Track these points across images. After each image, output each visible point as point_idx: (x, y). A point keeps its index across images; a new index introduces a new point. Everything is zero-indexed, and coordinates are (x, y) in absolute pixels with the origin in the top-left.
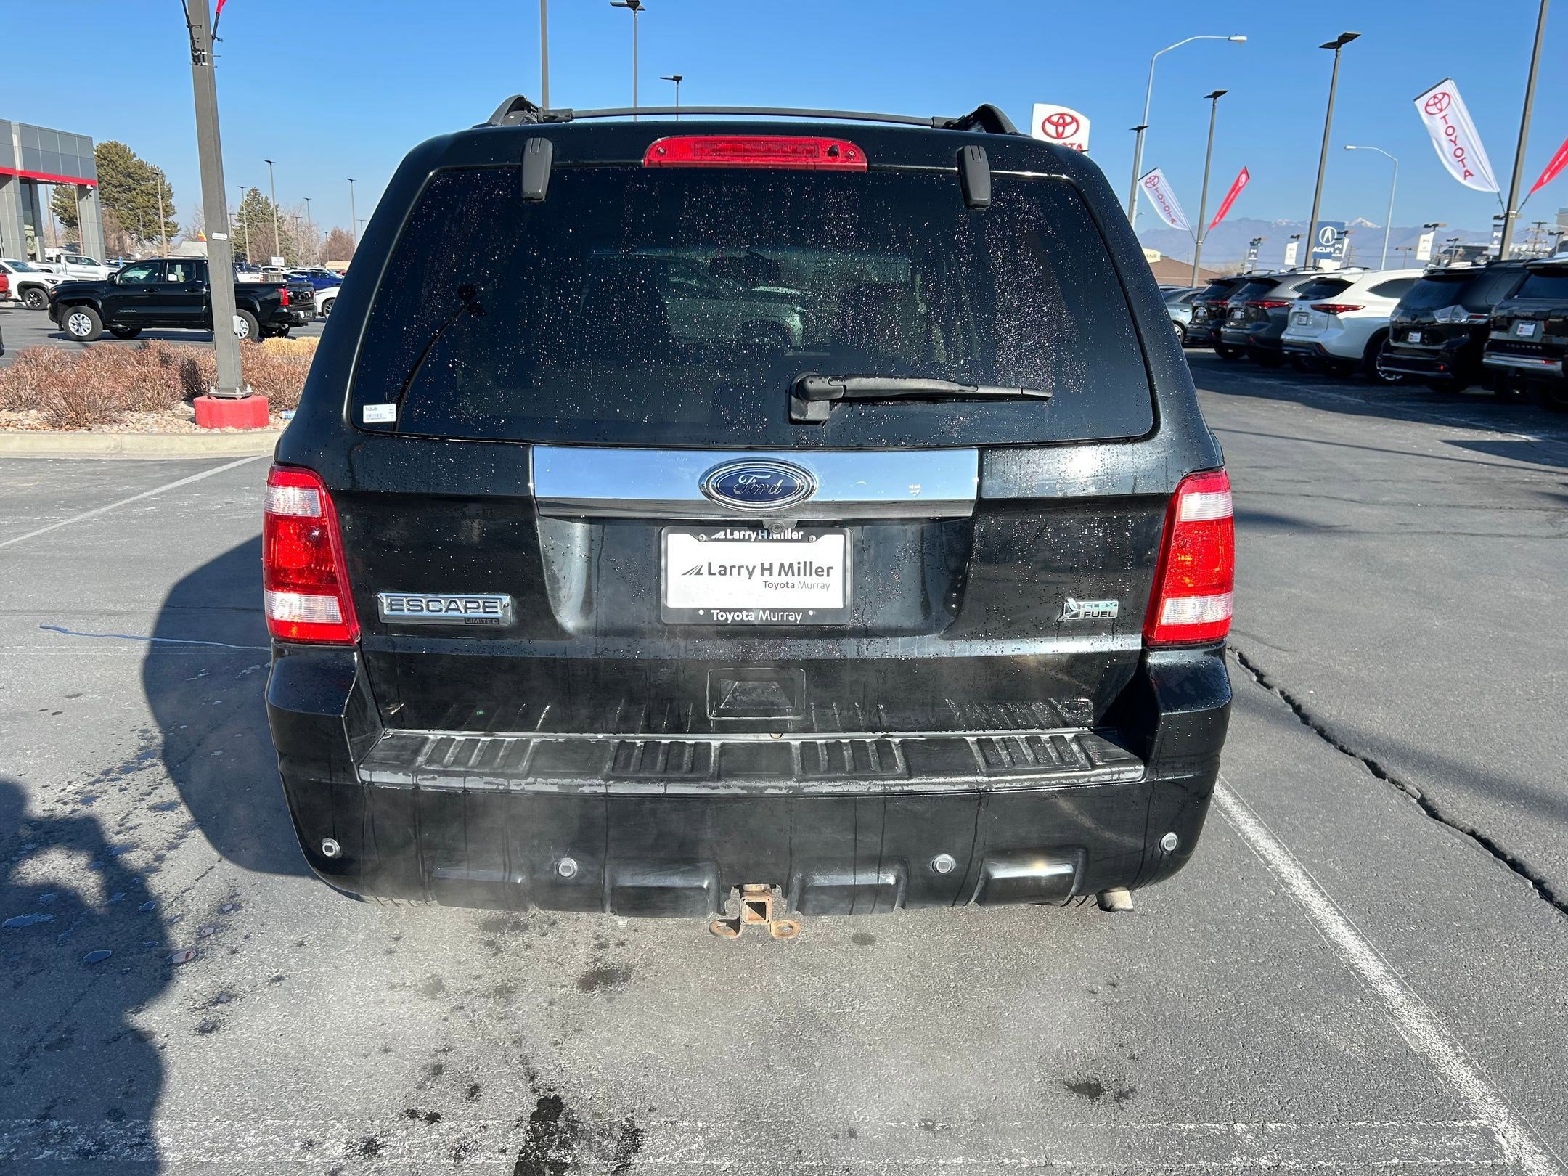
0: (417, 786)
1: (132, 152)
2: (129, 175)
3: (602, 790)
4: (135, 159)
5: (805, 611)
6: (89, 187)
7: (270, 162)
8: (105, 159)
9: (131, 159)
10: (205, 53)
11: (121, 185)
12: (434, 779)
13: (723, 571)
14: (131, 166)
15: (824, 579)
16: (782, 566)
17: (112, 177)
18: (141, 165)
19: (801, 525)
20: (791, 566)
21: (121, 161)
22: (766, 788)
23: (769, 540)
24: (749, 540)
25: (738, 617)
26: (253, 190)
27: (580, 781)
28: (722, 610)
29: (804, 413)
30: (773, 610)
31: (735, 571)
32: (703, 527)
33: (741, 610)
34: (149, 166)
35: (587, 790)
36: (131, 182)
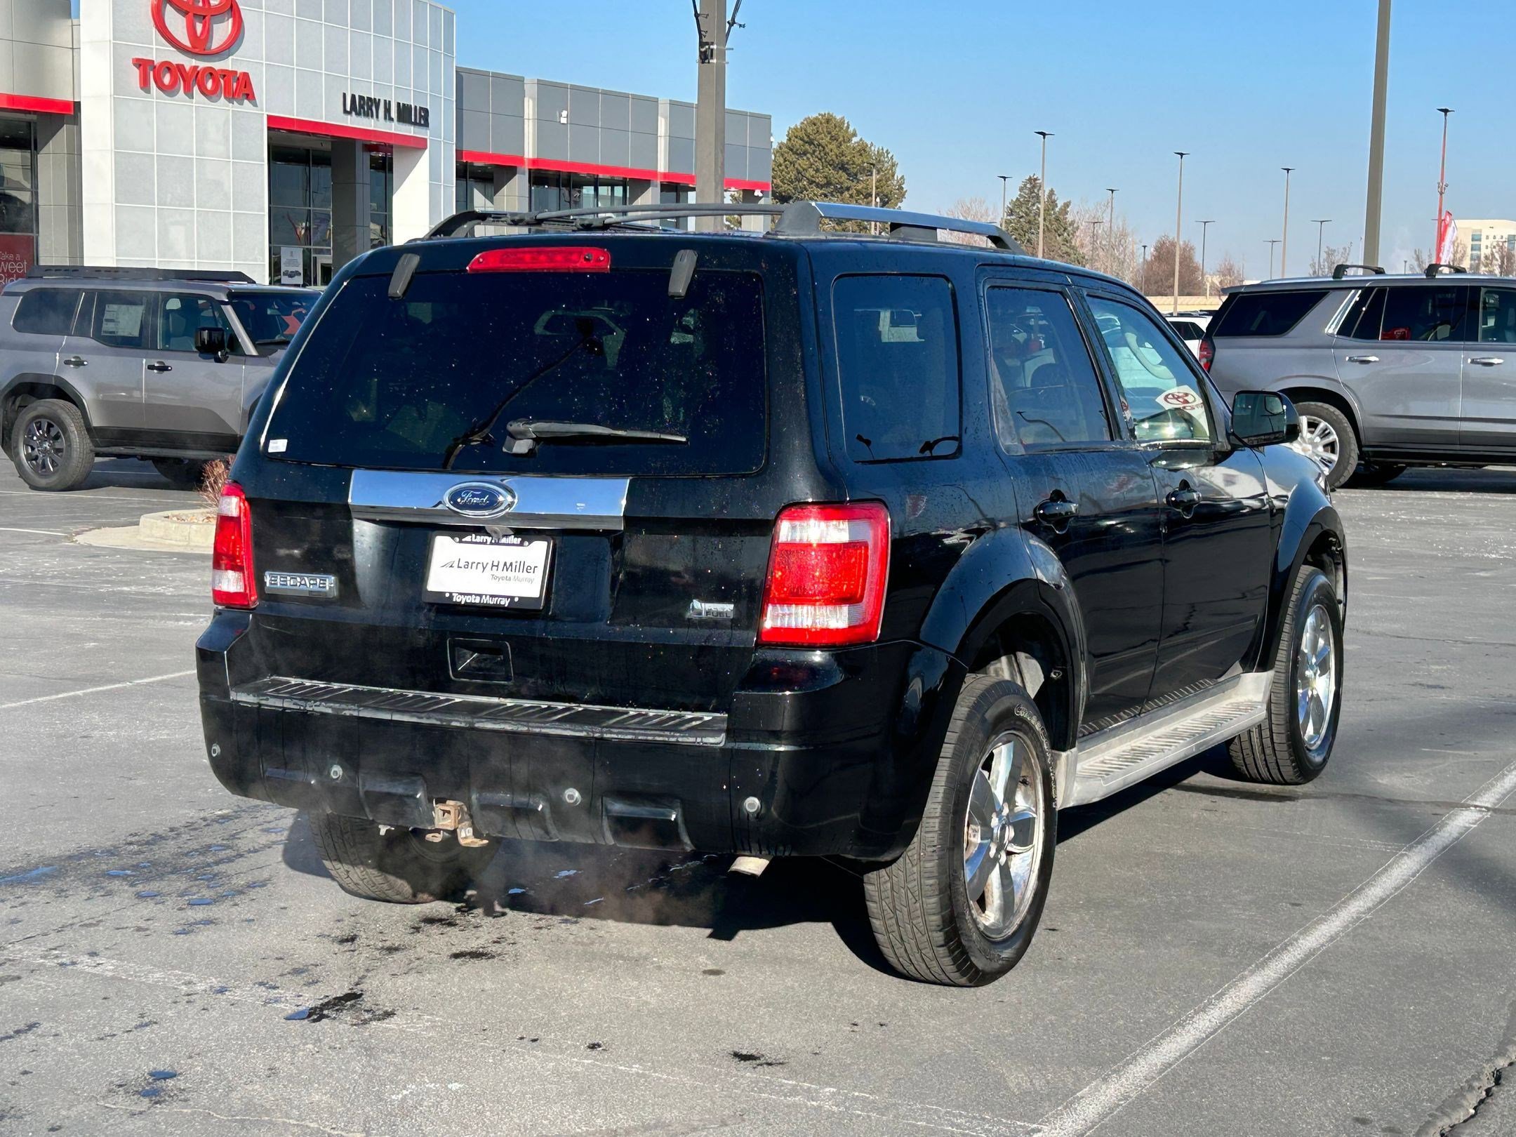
0: (260, 705)
1: (851, 129)
2: (843, 167)
3: (355, 714)
4: (855, 140)
5: (512, 598)
6: (758, 193)
7: (1044, 134)
8: (811, 143)
9: (850, 140)
10: (715, 47)
11: (828, 184)
12: (267, 700)
13: (467, 565)
14: (847, 152)
15: (531, 575)
16: (505, 564)
17: (817, 171)
18: (863, 149)
19: (518, 532)
20: (511, 564)
21: (833, 146)
22: (452, 721)
23: (497, 544)
24: (485, 543)
25: (469, 600)
26: (1030, 179)
27: (344, 706)
28: (461, 594)
29: (511, 449)
30: (492, 596)
31: (474, 565)
32: (459, 532)
33: (471, 594)
34: (874, 149)
35: (347, 713)
36: (844, 176)
